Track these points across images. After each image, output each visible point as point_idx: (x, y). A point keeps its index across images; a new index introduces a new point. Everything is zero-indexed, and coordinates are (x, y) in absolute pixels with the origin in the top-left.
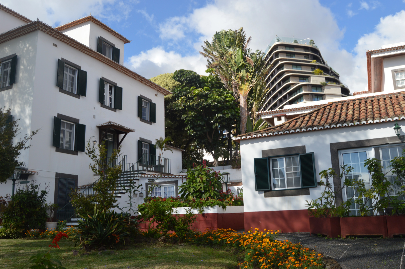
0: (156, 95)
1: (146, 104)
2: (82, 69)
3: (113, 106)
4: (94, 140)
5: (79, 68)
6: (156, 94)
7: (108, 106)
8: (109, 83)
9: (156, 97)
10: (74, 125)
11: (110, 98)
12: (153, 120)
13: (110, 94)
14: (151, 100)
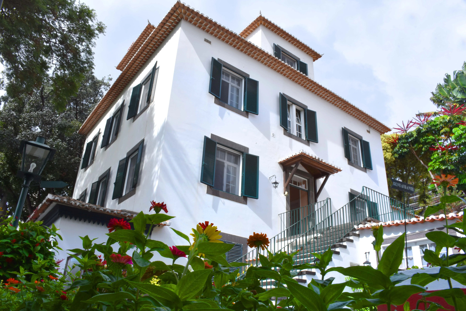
0: (369, 132)
1: (355, 143)
2: (251, 77)
3: (304, 137)
4: (274, 181)
5: (246, 76)
6: (368, 130)
7: (296, 135)
8: (295, 104)
9: (368, 133)
10: (240, 156)
11: (299, 126)
12: (368, 166)
13: (298, 120)
14: (362, 137)
